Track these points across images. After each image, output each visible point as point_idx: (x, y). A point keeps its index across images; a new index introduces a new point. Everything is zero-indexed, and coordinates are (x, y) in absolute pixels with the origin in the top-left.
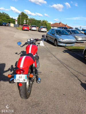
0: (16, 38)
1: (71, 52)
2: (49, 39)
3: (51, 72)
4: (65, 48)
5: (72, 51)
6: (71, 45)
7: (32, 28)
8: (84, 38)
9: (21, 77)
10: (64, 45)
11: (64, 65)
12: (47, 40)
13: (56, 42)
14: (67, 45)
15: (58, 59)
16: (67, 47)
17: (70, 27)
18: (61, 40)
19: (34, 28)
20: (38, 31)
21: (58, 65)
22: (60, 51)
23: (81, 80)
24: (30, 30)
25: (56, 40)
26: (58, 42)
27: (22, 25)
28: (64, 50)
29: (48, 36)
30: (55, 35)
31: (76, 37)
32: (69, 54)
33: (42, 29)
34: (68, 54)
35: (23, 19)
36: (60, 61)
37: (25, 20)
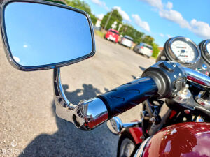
7: (123, 40)
20: (134, 50)
24: (119, 43)
27: (107, 29)
35: (112, 20)
37: (116, 23)
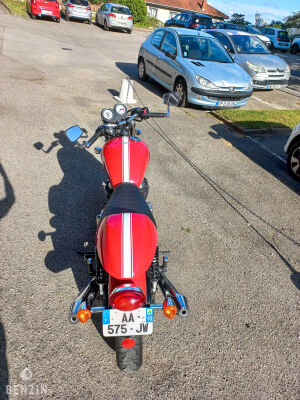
0: (12, 60)
1: (238, 135)
2: (152, 72)
3: (188, 230)
4: (217, 117)
5: (240, 131)
6: (236, 103)
7: (70, 9)
8: (278, 73)
9: (131, 318)
10: (211, 103)
11: (226, 196)
12: (141, 74)
13: (180, 89)
14: (223, 104)
15: (199, 172)
16: (220, 113)
17: (219, 12)
18: (203, 85)
19: (78, 11)
20: (97, 24)
21: (204, 197)
22: (199, 132)
23: (292, 262)
24: (64, 16)
25: (181, 81)
26: (189, 90)
28: (213, 127)
29: (146, 57)
30: (179, 58)
31: (251, 66)
32: (234, 145)
33: (111, 18)
34: (230, 145)
36: (206, 178)
